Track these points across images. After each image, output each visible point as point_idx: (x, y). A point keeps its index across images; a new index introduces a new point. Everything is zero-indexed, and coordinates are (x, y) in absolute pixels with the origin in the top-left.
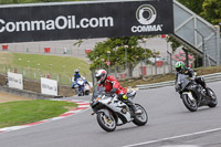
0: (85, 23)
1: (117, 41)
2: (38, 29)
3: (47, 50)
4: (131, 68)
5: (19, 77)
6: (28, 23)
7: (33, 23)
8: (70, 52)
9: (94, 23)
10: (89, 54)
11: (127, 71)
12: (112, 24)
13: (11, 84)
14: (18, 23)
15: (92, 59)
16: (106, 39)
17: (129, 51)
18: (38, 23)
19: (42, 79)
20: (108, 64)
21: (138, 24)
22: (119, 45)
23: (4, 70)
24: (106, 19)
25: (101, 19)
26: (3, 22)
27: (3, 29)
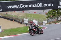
0: (45, 5)
2: (32, 7)
3: (35, 13)
6: (29, 5)
7: (31, 5)
8: (41, 13)
9: (47, 5)
11: (57, 18)
12: (52, 6)
14: (26, 5)
15: (47, 15)
17: (57, 13)
18: (32, 5)
20: (52, 16)
22: (55, 11)
23: (23, 18)
24: (51, 4)
25: (49, 4)
26: (22, 5)
27: (22, 7)
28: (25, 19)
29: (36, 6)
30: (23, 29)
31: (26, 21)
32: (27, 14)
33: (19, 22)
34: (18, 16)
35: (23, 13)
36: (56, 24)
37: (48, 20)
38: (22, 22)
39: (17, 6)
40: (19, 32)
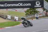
0: (24, 5)
1: (31, 9)
2: (14, 6)
3: (16, 10)
4: (34, 15)
5: (10, 16)
7: (13, 4)
8: (21, 11)
9: (26, 5)
10: (25, 12)
11: (33, 15)
13: (8, 18)
14: (10, 5)
15: (26, 13)
16: (29, 8)
17: (34, 11)
18: (14, 4)
19: (15, 17)
20: (29, 14)
21: (36, 5)
22: (32, 10)
23: (7, 15)
24: (29, 4)
25: (28, 4)
26: (7, 4)
27: (7, 6)
28: (8, 16)
29: (18, 6)
30: (7, 23)
31: (9, 17)
32: (10, 11)
33: (3, 18)
34: (3, 13)
35: (7, 11)
36: (32, 20)
37: (27, 17)
38: (6, 18)
39: (2, 5)
40: (4, 25)
